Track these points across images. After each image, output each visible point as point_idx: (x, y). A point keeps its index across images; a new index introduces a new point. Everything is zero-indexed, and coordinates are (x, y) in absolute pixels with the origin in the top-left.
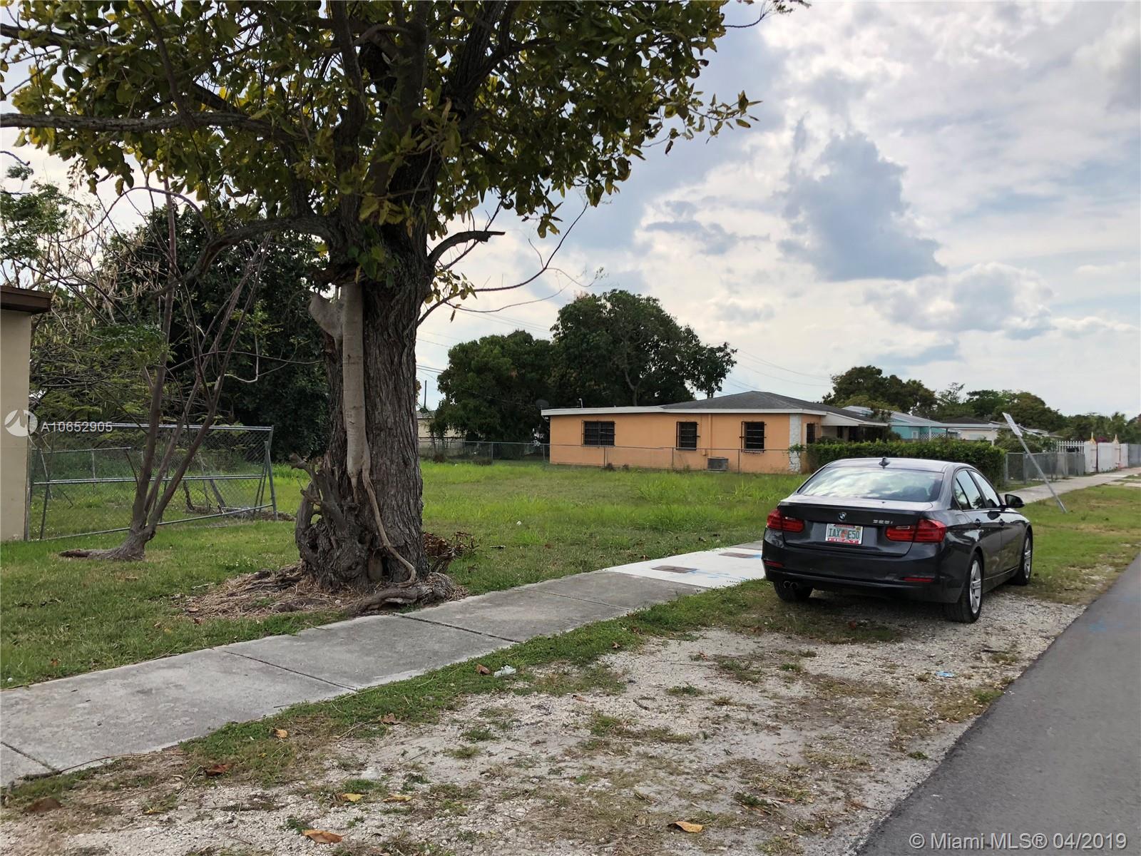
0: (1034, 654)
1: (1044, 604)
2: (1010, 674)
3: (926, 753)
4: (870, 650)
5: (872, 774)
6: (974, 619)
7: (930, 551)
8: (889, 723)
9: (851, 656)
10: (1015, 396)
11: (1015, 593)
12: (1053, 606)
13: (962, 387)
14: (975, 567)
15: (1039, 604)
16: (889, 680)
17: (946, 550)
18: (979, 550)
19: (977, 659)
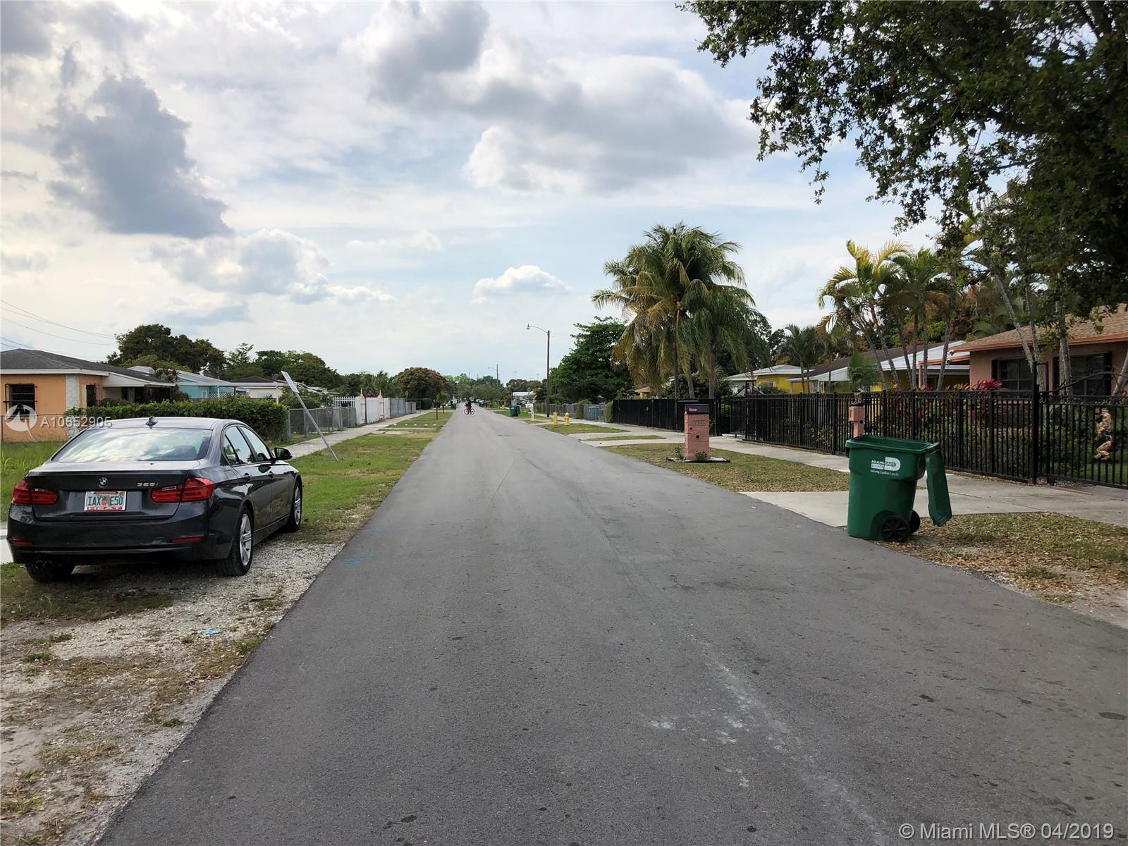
0: (296, 596)
1: (310, 547)
2: (273, 619)
3: (183, 718)
4: (135, 621)
5: (120, 756)
6: (244, 571)
7: (198, 510)
8: (146, 695)
9: (113, 631)
10: (299, 357)
11: (286, 540)
12: (317, 547)
13: (251, 348)
14: (245, 520)
15: (306, 547)
16: (152, 649)
17: (216, 507)
18: (248, 503)
19: (244, 609)
